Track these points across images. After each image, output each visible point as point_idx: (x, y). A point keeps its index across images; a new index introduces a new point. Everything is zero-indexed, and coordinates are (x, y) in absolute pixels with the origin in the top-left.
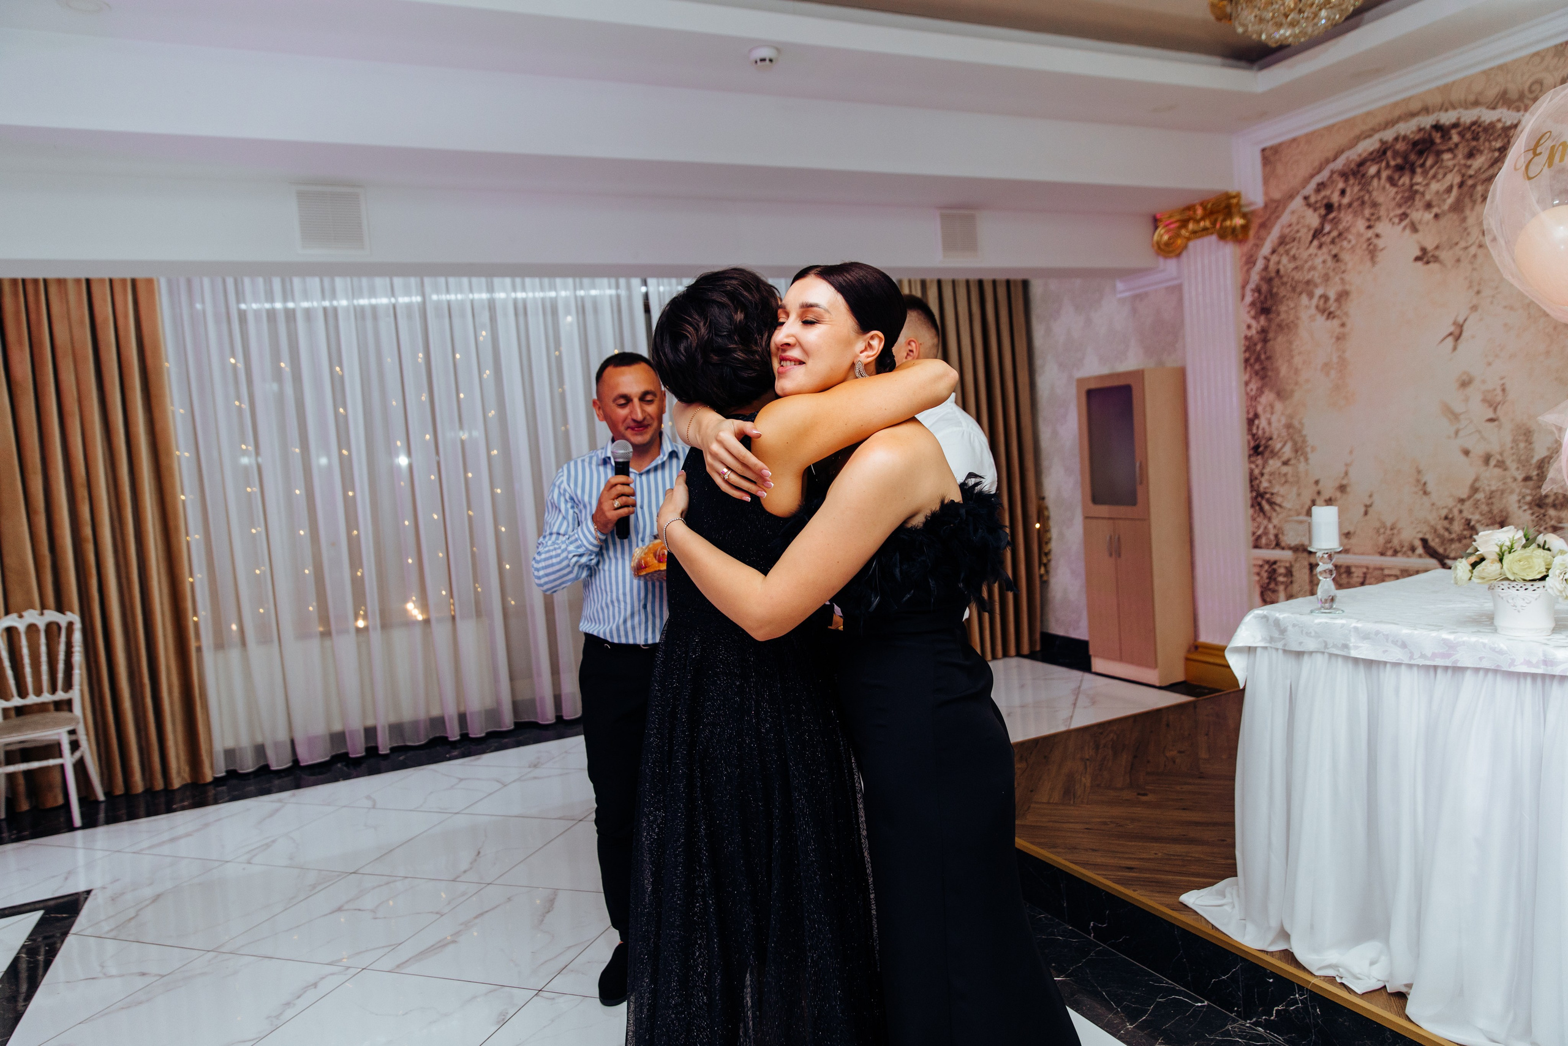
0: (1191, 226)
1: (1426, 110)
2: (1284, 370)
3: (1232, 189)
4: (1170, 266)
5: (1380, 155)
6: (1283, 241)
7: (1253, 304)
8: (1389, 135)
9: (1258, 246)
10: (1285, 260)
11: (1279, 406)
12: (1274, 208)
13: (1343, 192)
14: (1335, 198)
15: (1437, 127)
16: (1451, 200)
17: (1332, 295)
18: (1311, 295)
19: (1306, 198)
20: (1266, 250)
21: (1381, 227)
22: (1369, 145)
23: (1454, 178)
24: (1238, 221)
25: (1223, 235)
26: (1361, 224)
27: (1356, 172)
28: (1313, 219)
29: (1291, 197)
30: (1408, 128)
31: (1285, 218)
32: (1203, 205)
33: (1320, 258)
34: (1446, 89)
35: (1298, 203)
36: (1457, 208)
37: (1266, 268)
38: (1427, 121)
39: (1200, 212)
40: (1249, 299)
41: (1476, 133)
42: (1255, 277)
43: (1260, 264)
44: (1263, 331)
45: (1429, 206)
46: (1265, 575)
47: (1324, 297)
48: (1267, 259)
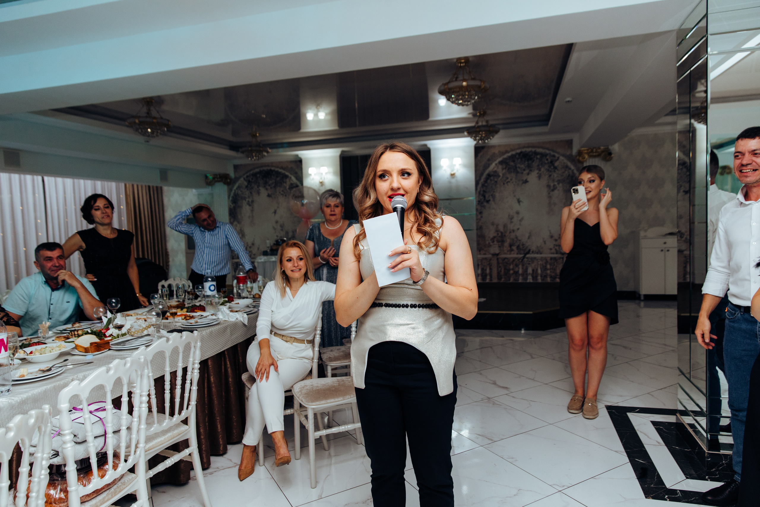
0: (216, 179)
1: (268, 166)
2: (239, 217)
3: (228, 172)
4: (210, 187)
5: (260, 172)
6: (239, 187)
7: (232, 201)
8: (262, 169)
9: (233, 187)
10: (239, 191)
11: (238, 225)
12: (237, 179)
13: (252, 179)
14: (251, 180)
15: (271, 170)
16: (273, 185)
17: (250, 201)
18: (245, 200)
19: (244, 179)
20: (235, 188)
21: (261, 188)
22: (257, 170)
23: (274, 181)
24: (229, 181)
25: (225, 183)
26: (256, 187)
27: (255, 175)
28: (246, 183)
29: (240, 177)
30: (265, 168)
31: (239, 182)
32: (219, 175)
33: (247, 193)
34: (272, 163)
35: (242, 179)
36: (275, 187)
37: (235, 192)
38: (269, 168)
39: (218, 176)
40: (231, 199)
41: (278, 173)
42: (232, 194)
43: (233, 191)
44: (234, 208)
45: (269, 185)
46: (235, 265)
47: (249, 201)
48: (235, 190)
